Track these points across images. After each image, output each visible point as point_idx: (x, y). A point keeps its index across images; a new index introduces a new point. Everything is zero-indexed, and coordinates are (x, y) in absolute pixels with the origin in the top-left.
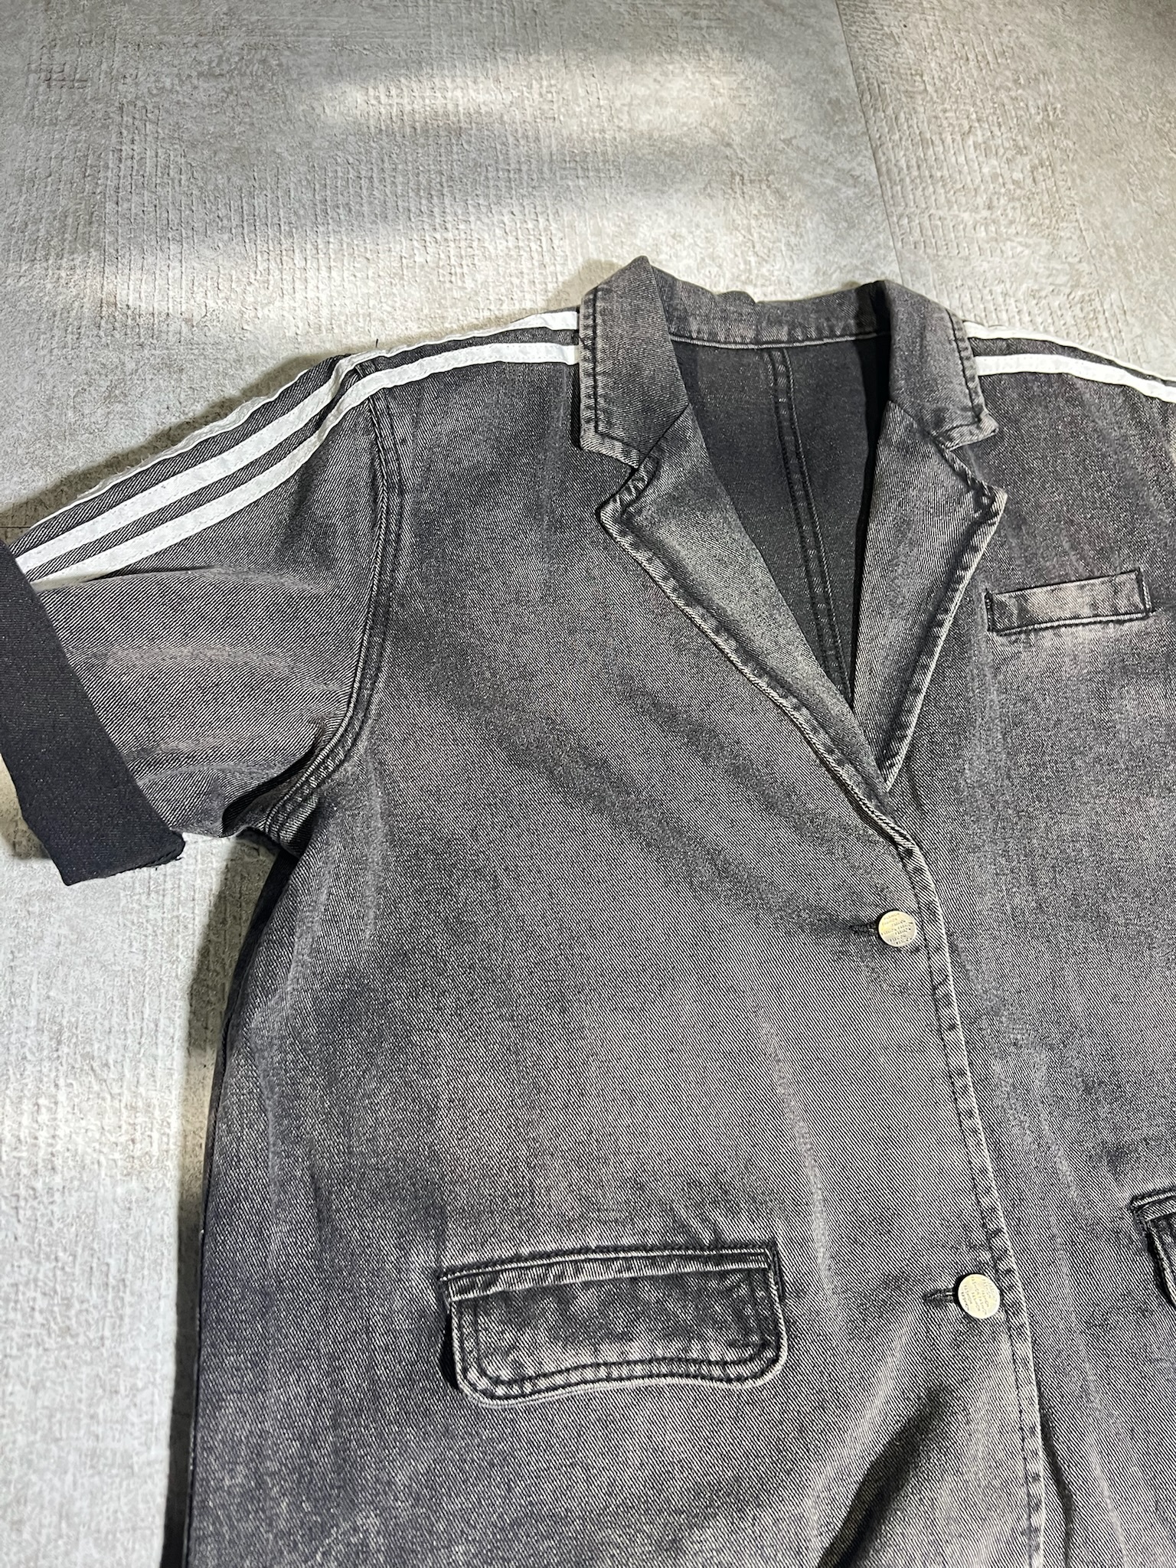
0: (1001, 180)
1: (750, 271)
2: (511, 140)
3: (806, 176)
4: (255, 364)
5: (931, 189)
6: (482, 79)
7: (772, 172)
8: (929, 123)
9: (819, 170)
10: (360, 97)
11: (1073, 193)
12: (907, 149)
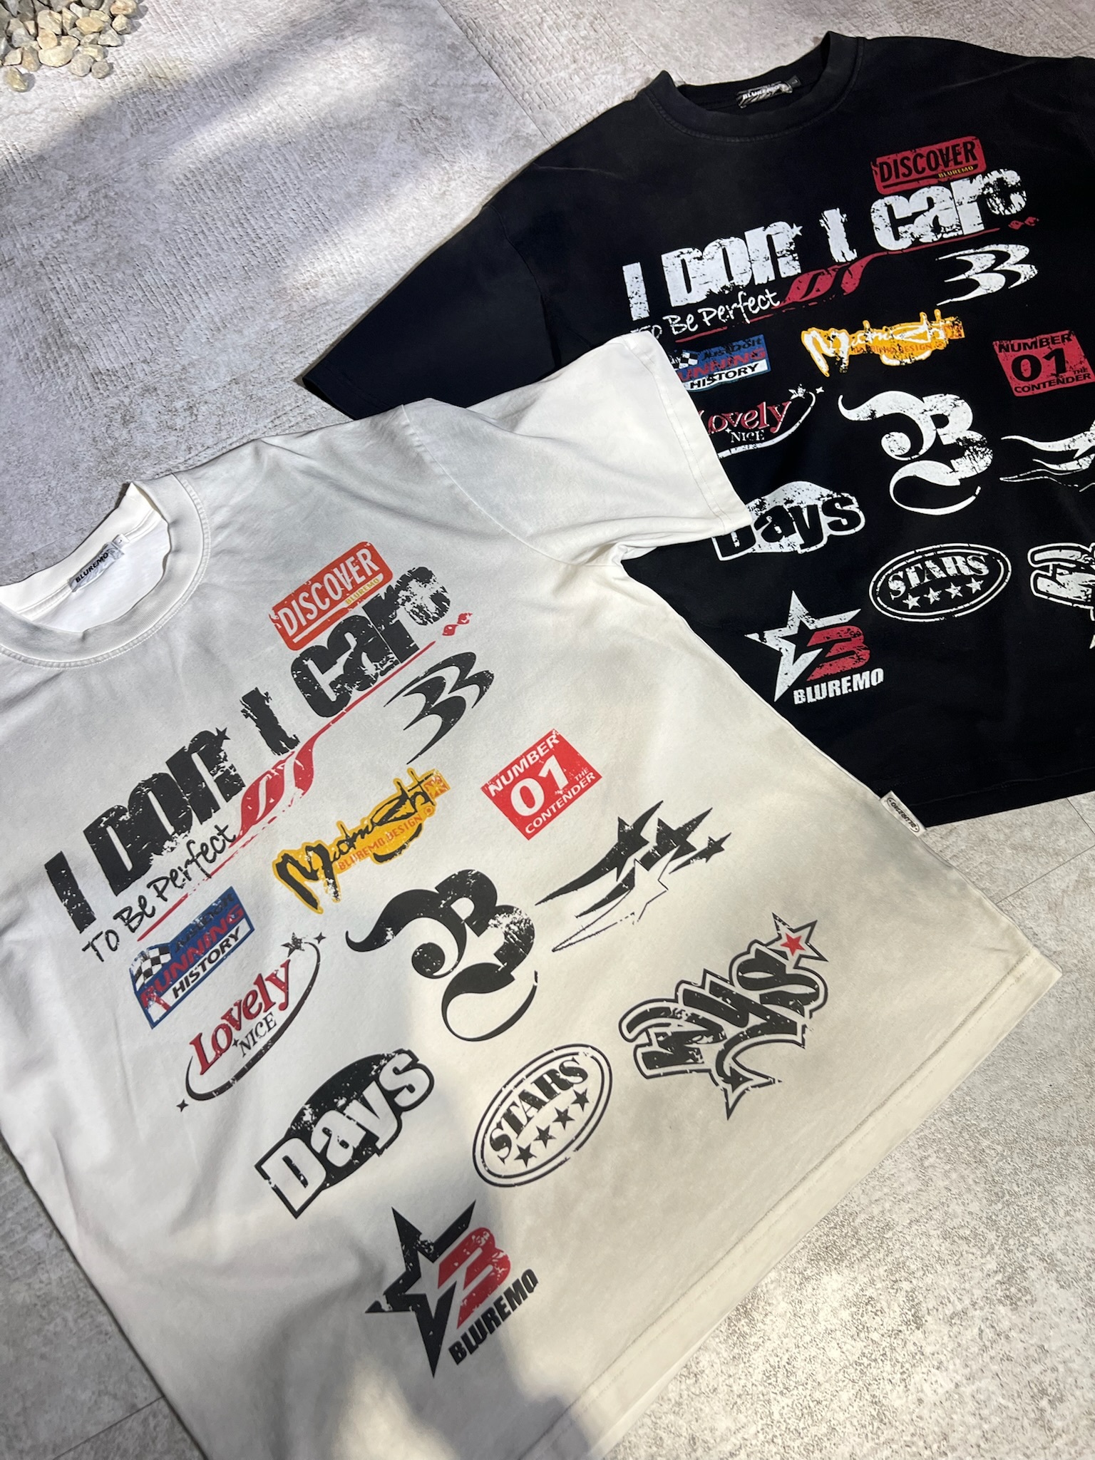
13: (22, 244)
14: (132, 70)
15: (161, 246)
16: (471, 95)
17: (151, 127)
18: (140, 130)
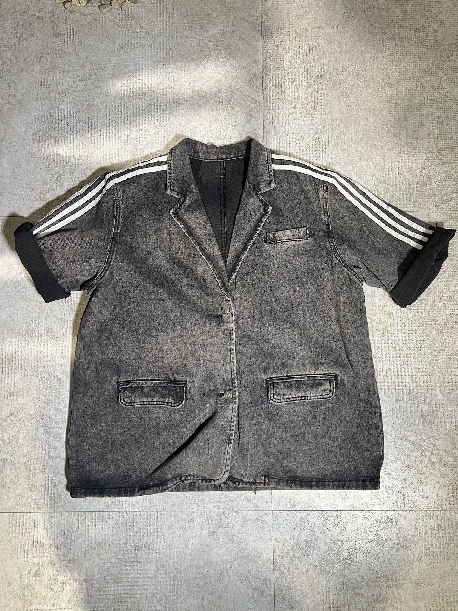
0: (300, 98)
1: (220, 135)
2: (159, 95)
3: (241, 101)
4: (90, 170)
5: (278, 103)
6: (153, 75)
7: (231, 101)
8: (282, 78)
9: (245, 99)
10: (120, 84)
11: (322, 100)
12: (273, 89)
13: (56, 80)
14: (132, 16)
15: (104, 110)
16: (248, 103)
17: (126, 49)
18: (121, 48)
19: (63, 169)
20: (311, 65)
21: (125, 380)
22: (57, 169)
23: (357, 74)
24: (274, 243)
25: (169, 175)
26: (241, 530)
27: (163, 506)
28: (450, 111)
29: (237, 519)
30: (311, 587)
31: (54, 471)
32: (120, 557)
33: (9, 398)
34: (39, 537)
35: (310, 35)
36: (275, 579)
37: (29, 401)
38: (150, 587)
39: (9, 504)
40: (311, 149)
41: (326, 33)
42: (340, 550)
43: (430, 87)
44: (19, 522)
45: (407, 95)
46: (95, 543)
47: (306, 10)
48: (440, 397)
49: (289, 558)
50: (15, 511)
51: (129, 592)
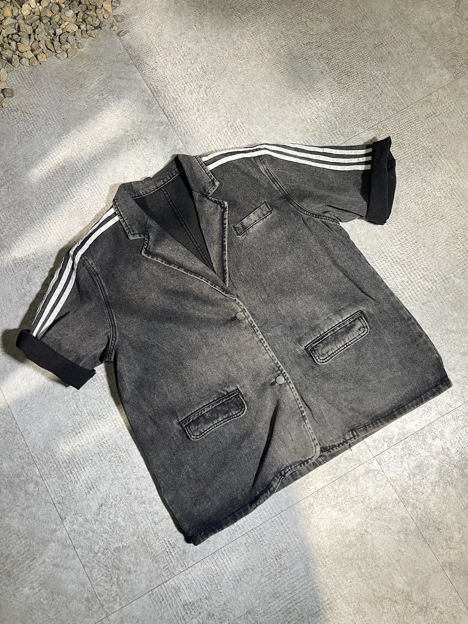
1: (148, 167)
2: (76, 162)
3: (150, 129)
4: (52, 257)
5: (182, 114)
6: (62, 148)
7: (141, 133)
8: (174, 92)
9: (152, 126)
10: (37, 171)
11: (218, 92)
12: (171, 105)
14: (15, 109)
15: (35, 200)
16: (156, 127)
17: (26, 139)
18: (21, 140)
19: (28, 269)
20: (192, 68)
21: (184, 417)
22: (22, 272)
23: (234, 55)
24: (246, 231)
25: (123, 224)
26: (357, 489)
27: (279, 507)
28: (328, 44)
29: (349, 481)
30: (444, 502)
31: (167, 533)
32: (267, 574)
33: (91, 492)
34: (186, 599)
35: (176, 45)
36: (410, 513)
37: (110, 485)
38: (308, 585)
39: (144, 586)
40: (232, 137)
41: (190, 36)
42: (450, 456)
43: (300, 34)
44: (161, 596)
45: (286, 51)
46: (239, 575)
47: (162, 27)
48: (457, 281)
49: (412, 488)
50: (152, 589)
51: (292, 600)
